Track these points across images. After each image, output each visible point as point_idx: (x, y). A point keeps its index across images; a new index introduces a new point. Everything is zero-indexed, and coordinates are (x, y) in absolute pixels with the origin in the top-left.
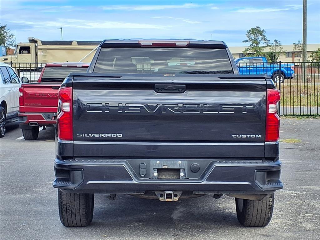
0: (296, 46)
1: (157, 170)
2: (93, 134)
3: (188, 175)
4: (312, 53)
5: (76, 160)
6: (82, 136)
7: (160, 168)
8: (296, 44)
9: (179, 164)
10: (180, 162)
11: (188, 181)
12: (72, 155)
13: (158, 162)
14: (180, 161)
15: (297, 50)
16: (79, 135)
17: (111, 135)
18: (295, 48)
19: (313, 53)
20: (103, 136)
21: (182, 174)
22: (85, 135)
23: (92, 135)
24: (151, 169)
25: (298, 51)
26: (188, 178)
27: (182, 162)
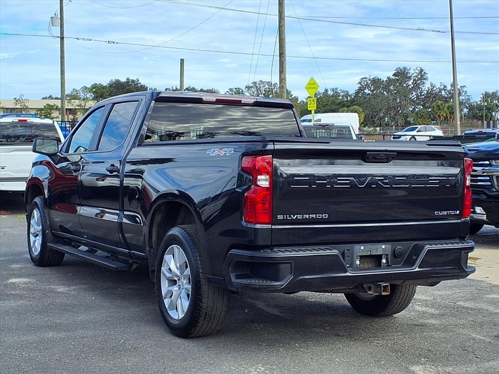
0: (17, 101)
1: (359, 257)
2: (296, 216)
3: (391, 262)
4: (36, 110)
5: (276, 249)
6: (284, 218)
7: (364, 254)
8: (17, 99)
9: (383, 249)
10: (383, 247)
11: (390, 269)
12: (270, 244)
13: (362, 248)
14: (384, 244)
15: (18, 106)
16: (280, 217)
17: (316, 216)
18: (16, 104)
19: (38, 111)
20: (307, 217)
21: (384, 261)
22: (287, 217)
23: (294, 217)
24: (355, 256)
25: (20, 107)
26: (391, 266)
27: (386, 245)
